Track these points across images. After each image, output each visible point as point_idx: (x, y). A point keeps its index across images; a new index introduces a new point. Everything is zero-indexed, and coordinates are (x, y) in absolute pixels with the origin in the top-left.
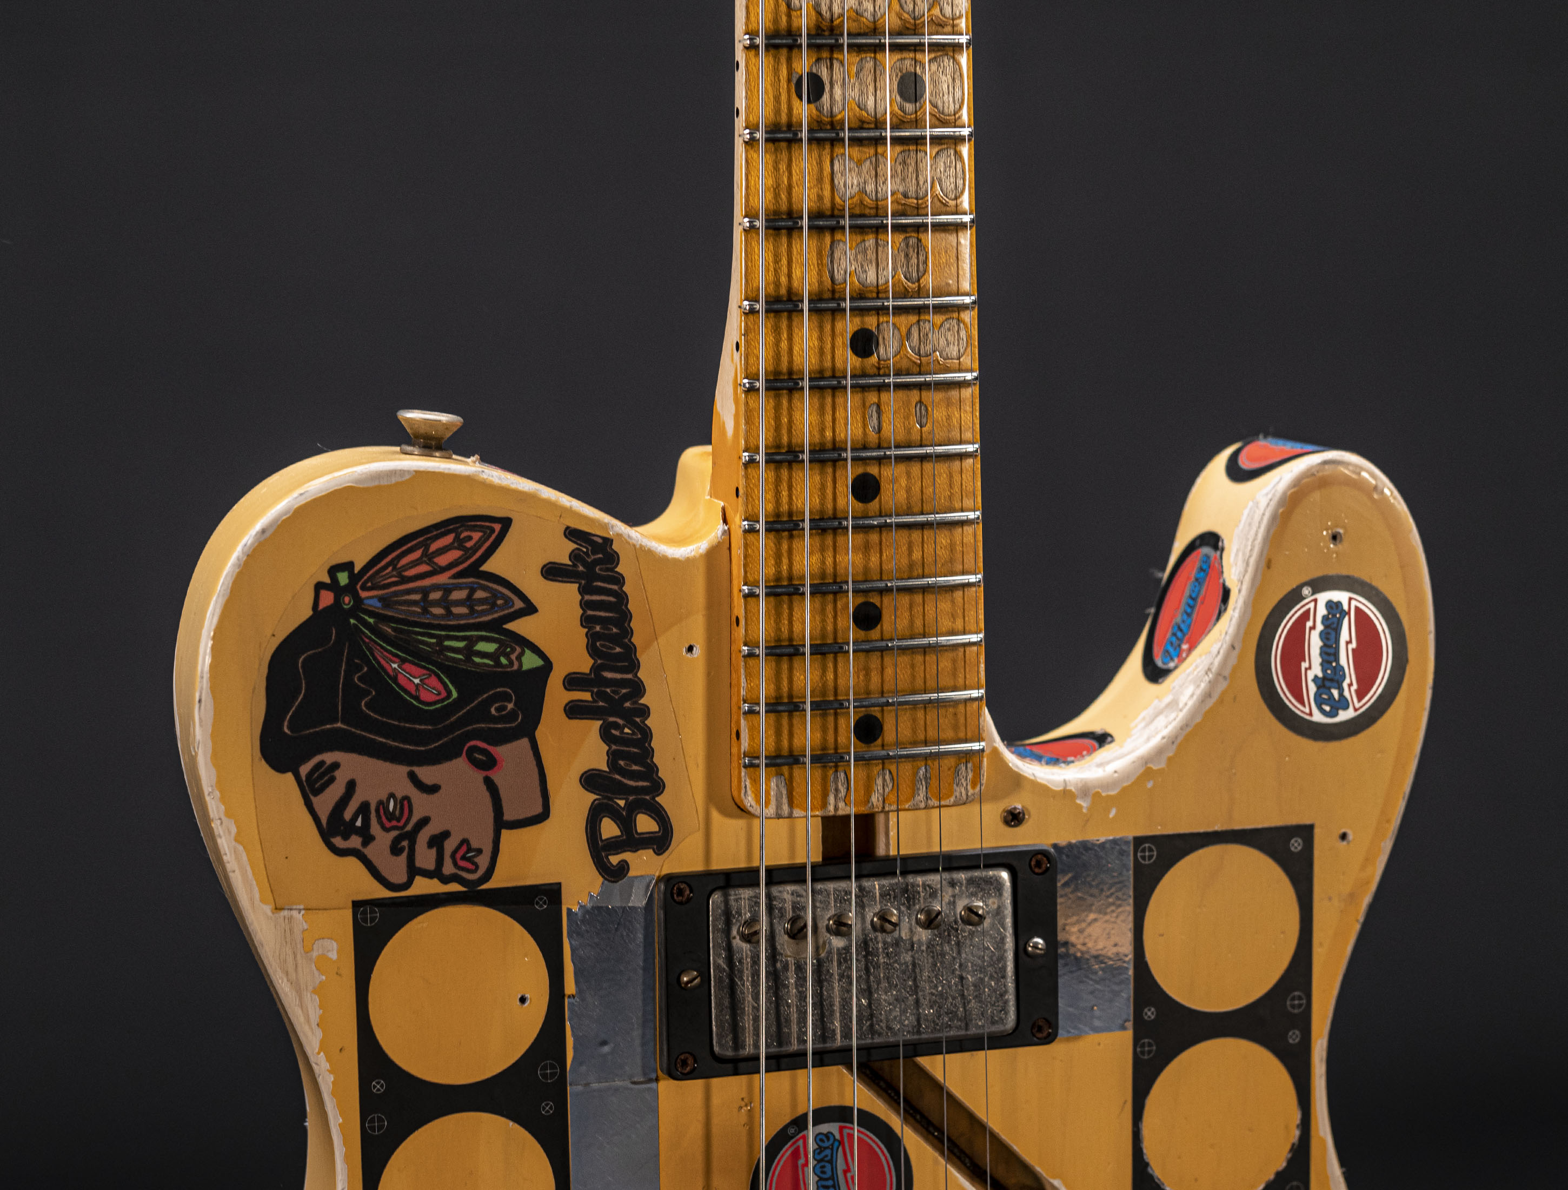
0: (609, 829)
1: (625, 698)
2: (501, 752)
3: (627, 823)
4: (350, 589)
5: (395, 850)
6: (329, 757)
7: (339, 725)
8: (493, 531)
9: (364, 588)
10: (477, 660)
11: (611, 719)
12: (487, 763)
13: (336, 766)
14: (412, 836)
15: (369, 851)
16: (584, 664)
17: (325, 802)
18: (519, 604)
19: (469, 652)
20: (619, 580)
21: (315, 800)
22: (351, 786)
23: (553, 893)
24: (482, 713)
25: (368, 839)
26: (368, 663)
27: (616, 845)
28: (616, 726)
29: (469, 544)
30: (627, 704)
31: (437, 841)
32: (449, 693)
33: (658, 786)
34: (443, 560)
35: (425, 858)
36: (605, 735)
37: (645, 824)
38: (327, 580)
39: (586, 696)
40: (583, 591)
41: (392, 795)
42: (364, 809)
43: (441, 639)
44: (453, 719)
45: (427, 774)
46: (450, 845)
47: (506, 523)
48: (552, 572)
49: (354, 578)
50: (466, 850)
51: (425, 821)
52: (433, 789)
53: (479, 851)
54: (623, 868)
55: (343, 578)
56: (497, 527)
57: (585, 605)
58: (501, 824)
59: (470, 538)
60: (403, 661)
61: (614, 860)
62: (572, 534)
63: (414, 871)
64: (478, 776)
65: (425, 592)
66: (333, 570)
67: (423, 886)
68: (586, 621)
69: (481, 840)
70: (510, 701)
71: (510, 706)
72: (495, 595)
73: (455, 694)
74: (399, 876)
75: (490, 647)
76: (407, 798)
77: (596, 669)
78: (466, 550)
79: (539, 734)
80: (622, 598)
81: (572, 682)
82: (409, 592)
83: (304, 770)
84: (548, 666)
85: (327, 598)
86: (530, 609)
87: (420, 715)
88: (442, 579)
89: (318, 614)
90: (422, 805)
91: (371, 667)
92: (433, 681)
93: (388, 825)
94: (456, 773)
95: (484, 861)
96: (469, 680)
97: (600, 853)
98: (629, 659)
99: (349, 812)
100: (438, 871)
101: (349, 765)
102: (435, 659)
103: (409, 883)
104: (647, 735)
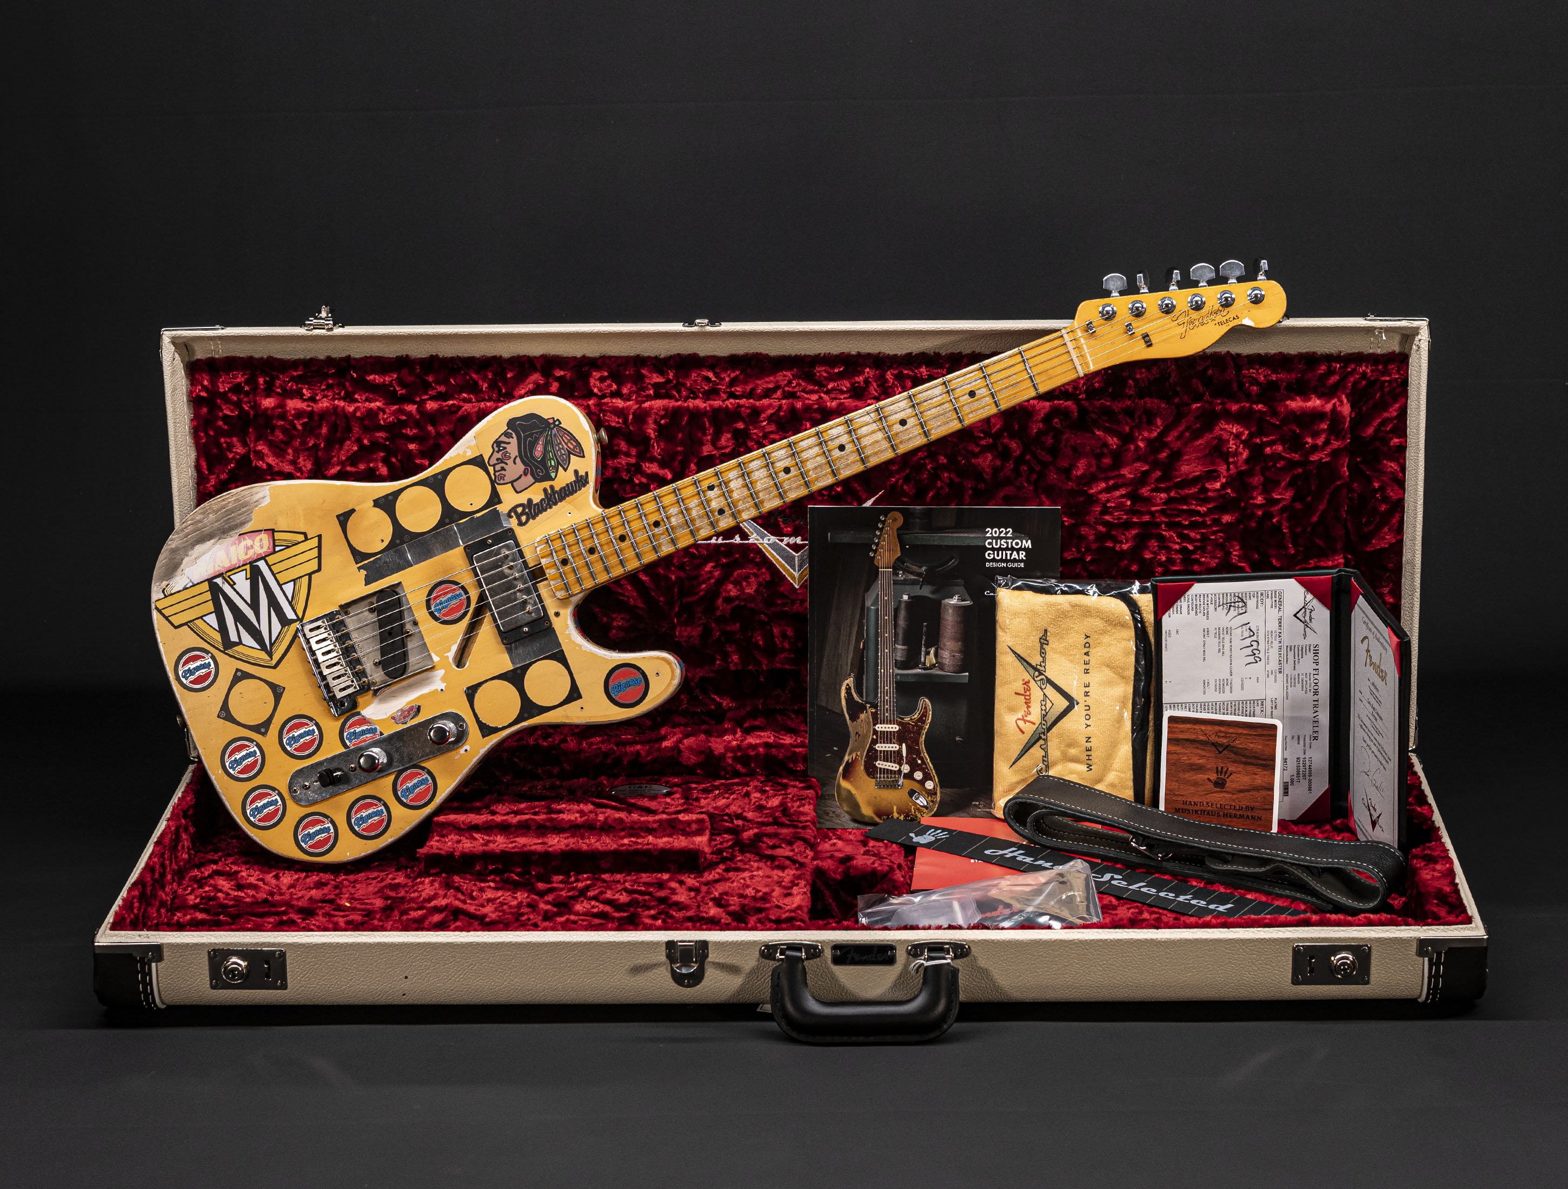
0: (520, 510)
1: (553, 502)
2: (529, 476)
3: (522, 514)
4: (555, 426)
5: (498, 459)
6: (514, 435)
7: (523, 435)
9: (557, 429)
10: (549, 462)
11: (546, 500)
12: (525, 474)
13: (513, 438)
14: (502, 462)
15: (495, 453)
16: (557, 488)
17: (503, 439)
18: (566, 467)
19: (550, 459)
20: (580, 489)
21: (503, 436)
22: (509, 443)
23: (500, 502)
24: (537, 468)
25: (498, 452)
26: (539, 436)
27: (516, 513)
28: (545, 502)
30: (551, 503)
31: (503, 469)
33: (534, 518)
34: (569, 444)
35: (498, 467)
36: (542, 500)
37: (524, 518)
39: (550, 492)
40: (574, 481)
41: (510, 454)
42: (505, 448)
43: (551, 451)
44: (533, 462)
45: (518, 460)
46: (503, 472)
47: (584, 457)
48: (576, 472)
49: (558, 425)
50: (503, 477)
51: (506, 464)
52: (515, 463)
53: (504, 480)
54: (511, 517)
55: (557, 423)
57: (571, 483)
58: (512, 482)
59: (577, 449)
60: (543, 444)
61: (513, 514)
62: (587, 473)
63: (494, 466)
64: (521, 473)
65: (560, 443)
66: (558, 420)
67: (491, 469)
68: (567, 485)
69: (507, 479)
71: (541, 474)
72: (566, 460)
73: (539, 460)
74: (491, 464)
75: (553, 464)
76: (511, 458)
77: (557, 491)
78: (574, 449)
79: (537, 484)
80: (576, 492)
81: (552, 487)
82: (559, 440)
83: (509, 431)
84: (553, 480)
85: (551, 421)
86: (565, 470)
87: (531, 453)
89: (546, 421)
90: (510, 462)
92: (541, 453)
93: (503, 455)
94: (520, 467)
95: (502, 482)
96: (543, 462)
97: (514, 509)
98: (562, 499)
99: (502, 445)
100: (495, 471)
101: (514, 441)
102: (545, 452)
103: (490, 465)
104: (545, 510)
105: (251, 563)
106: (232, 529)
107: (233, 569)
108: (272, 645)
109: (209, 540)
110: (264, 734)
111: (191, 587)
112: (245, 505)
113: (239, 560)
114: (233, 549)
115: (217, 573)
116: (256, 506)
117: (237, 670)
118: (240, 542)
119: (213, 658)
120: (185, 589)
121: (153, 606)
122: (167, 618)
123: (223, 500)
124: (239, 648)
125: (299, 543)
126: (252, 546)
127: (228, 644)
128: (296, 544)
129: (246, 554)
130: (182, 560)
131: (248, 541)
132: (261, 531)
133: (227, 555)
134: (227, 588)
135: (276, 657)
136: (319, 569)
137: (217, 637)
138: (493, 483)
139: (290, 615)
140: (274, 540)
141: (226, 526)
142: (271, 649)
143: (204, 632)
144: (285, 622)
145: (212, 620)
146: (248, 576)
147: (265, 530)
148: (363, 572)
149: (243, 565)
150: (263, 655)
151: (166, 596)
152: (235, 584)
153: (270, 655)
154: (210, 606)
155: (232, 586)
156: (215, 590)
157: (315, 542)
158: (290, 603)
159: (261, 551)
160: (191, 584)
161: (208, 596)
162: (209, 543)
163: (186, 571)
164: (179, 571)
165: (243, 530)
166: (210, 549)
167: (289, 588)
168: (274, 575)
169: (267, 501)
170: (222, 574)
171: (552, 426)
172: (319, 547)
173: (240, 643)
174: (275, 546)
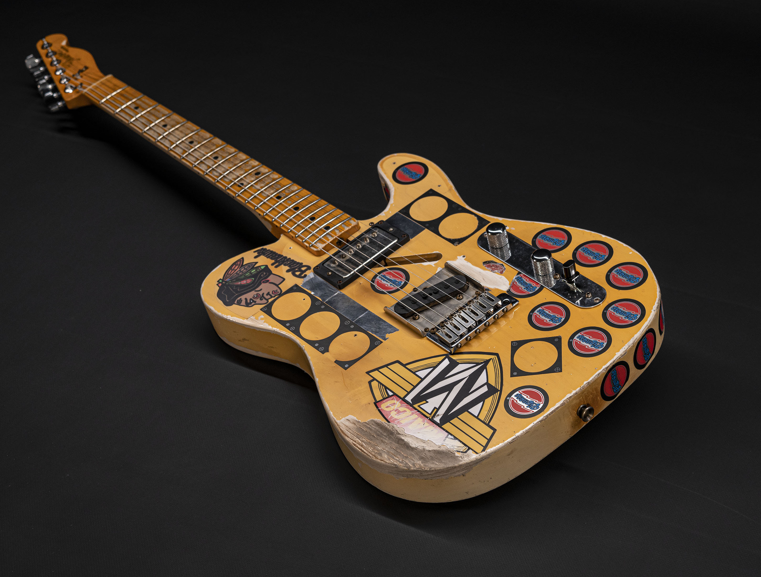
0: (298, 273)
1: (284, 260)
2: (268, 279)
3: (300, 271)
5: (261, 299)
6: (239, 299)
7: (237, 295)
8: (241, 260)
9: (225, 279)
10: (253, 273)
11: (284, 263)
12: (267, 281)
13: (241, 299)
14: (263, 297)
15: (257, 303)
16: (273, 261)
17: (243, 303)
18: (254, 264)
19: (251, 273)
20: (269, 250)
21: (241, 304)
22: (246, 299)
23: (296, 285)
24: (260, 277)
25: (255, 302)
26: (234, 286)
27: (300, 274)
28: (286, 263)
29: (239, 264)
30: (285, 260)
32: (252, 279)
33: (301, 264)
34: (236, 269)
36: (285, 265)
37: (303, 269)
38: (218, 283)
39: (277, 264)
40: (264, 255)
41: (254, 295)
42: (251, 299)
43: (245, 275)
44: (256, 281)
45: (258, 289)
46: (271, 293)
48: (256, 257)
50: (274, 292)
51: (263, 294)
52: (261, 290)
53: (277, 290)
54: (305, 275)
55: (221, 281)
56: (242, 259)
57: (266, 256)
58: (277, 285)
59: (238, 263)
60: (240, 282)
61: (303, 275)
62: (255, 252)
63: (267, 300)
64: (268, 284)
65: (237, 273)
66: (218, 281)
67: (270, 301)
68: (268, 258)
70: (264, 273)
71: (265, 273)
72: (248, 265)
73: (253, 279)
74: (265, 302)
75: (254, 270)
76: (257, 294)
77: (275, 260)
78: (238, 265)
79: (273, 273)
80: (271, 251)
81: (272, 264)
82: (234, 275)
83: (236, 302)
84: (266, 266)
85: (220, 285)
86: (256, 263)
87: (250, 285)
88: (238, 270)
90: (261, 292)
91: (235, 286)
92: (248, 280)
93: (257, 298)
94: (263, 286)
95: (279, 291)
96: (254, 276)
97: (299, 276)
98: (280, 256)
99: (249, 301)
100: (272, 297)
101: (243, 297)
102: (246, 278)
103: (268, 301)
104: (293, 260)
105: (411, 405)
106: (385, 429)
107: (423, 414)
108: (478, 364)
109: (403, 440)
110: (560, 338)
111: (451, 435)
112: (360, 430)
113: (413, 414)
114: (403, 422)
115: (431, 423)
116: (359, 422)
117: (512, 376)
118: (396, 419)
119: (510, 395)
120: (456, 438)
121: (484, 454)
122: (489, 440)
123: (362, 446)
124: (492, 382)
125: (379, 382)
126: (396, 411)
127: (492, 390)
128: (381, 384)
129: (405, 411)
130: (429, 451)
131: (393, 415)
132: (379, 411)
133: (411, 423)
134: (442, 411)
135: (487, 357)
136: (398, 362)
137: (489, 401)
138: (281, 295)
139: (446, 363)
140: (384, 399)
141: (385, 434)
142: (482, 363)
143: (489, 411)
144: (453, 364)
145: (475, 410)
146: (425, 402)
147: (377, 407)
148: (387, 336)
149: (416, 409)
150: (490, 366)
151: (469, 448)
152: (435, 408)
153: (487, 362)
154: (464, 416)
155: (438, 409)
156: (447, 418)
157: (375, 374)
158: (435, 368)
159: (398, 403)
160: (450, 436)
161: (455, 421)
162: (406, 439)
163: (440, 444)
164: (442, 449)
165: (384, 421)
166: (411, 436)
167: (422, 374)
169: (351, 417)
170: (430, 419)
171: (224, 283)
172: (377, 369)
173: (487, 384)
174: (389, 396)
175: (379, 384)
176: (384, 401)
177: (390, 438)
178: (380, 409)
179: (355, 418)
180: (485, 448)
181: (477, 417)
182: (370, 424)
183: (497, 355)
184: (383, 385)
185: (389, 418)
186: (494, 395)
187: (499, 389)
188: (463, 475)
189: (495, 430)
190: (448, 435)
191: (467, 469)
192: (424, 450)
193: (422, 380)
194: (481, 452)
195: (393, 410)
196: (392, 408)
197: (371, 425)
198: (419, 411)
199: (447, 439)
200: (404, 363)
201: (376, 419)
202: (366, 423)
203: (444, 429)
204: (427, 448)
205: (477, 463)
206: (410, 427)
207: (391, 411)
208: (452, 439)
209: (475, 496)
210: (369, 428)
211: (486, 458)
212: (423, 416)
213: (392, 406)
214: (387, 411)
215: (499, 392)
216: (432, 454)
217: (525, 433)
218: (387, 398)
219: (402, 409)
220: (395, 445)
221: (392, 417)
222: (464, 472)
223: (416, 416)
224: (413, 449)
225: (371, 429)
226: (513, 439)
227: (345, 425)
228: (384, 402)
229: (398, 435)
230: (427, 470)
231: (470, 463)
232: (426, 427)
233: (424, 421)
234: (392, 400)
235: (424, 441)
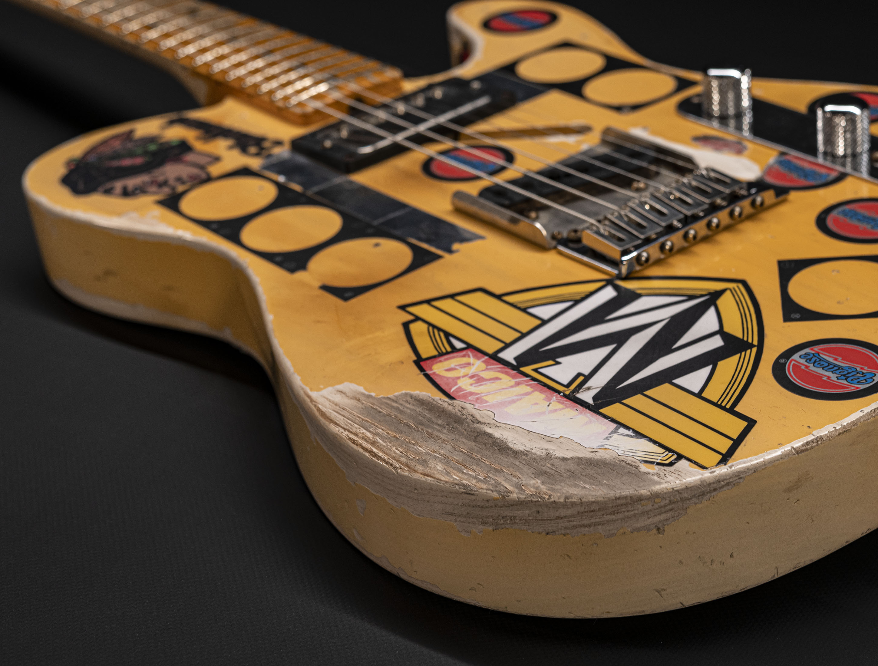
0: (252, 150)
5: (160, 187)
8: (129, 134)
9: (85, 159)
10: (152, 150)
11: (225, 136)
13: (113, 185)
15: (149, 192)
18: (157, 137)
19: (146, 150)
21: (113, 193)
22: (125, 186)
23: (245, 167)
26: (103, 167)
27: (258, 152)
29: (121, 138)
32: (147, 160)
37: (267, 146)
39: (208, 137)
41: (145, 181)
44: (155, 161)
46: (185, 179)
50: (192, 177)
51: (167, 179)
52: (163, 173)
53: (199, 174)
56: (131, 132)
58: (201, 168)
63: (174, 188)
64: (180, 165)
65: (114, 151)
72: (143, 140)
73: (149, 158)
75: (154, 147)
76: (152, 179)
79: (196, 149)
82: (107, 152)
83: (100, 190)
85: (72, 166)
86: (163, 136)
88: (119, 147)
91: (105, 167)
92: (136, 159)
93: (151, 185)
94: (169, 168)
95: (204, 175)
96: (152, 154)
97: (255, 155)
99: (130, 190)
100: (185, 183)
101: (119, 185)
105: (513, 367)
106: (441, 412)
107: (546, 386)
108: (691, 297)
109: (490, 436)
111: (627, 428)
112: (371, 411)
113: (518, 384)
114: (492, 399)
115: (569, 403)
116: (370, 396)
118: (471, 394)
119: (787, 355)
120: (639, 434)
121: (723, 470)
122: (737, 443)
123: (374, 443)
124: (735, 330)
125: (429, 324)
126: (472, 377)
127: (735, 345)
128: (434, 327)
130: (564, 459)
132: (427, 376)
133: (514, 401)
134: (599, 382)
135: (716, 286)
136: (479, 289)
137: (728, 365)
138: (209, 179)
139: (609, 293)
140: (441, 354)
141: (440, 422)
142: (702, 296)
143: (732, 383)
144: (626, 297)
145: (691, 381)
146: (551, 362)
147: (422, 369)
148: (456, 246)
150: (726, 301)
151: (680, 457)
152: (579, 375)
153: (719, 294)
154: (661, 392)
155: (588, 378)
156: (613, 395)
157: (421, 311)
158: (577, 302)
159: (478, 364)
160: (622, 430)
161: (636, 400)
162: (497, 434)
163: (595, 445)
164: (601, 455)
165: (437, 397)
166: (513, 428)
167: (545, 312)
168: (523, 335)
169: (349, 387)
170: (565, 396)
171: (81, 164)
173: (721, 332)
174: (454, 350)
175: (431, 328)
176: (442, 358)
177: (453, 430)
178: (429, 372)
179: (361, 389)
180: (725, 458)
181: (699, 395)
182: (401, 402)
183: (744, 283)
184: (439, 329)
185: (452, 391)
186: (743, 353)
187: (755, 342)
188: (658, 529)
189: (751, 423)
190: (617, 429)
191: (671, 510)
192: (549, 456)
193: (544, 322)
194: (716, 466)
195: (463, 377)
196: (462, 372)
197: (404, 403)
198: (534, 379)
199: (615, 436)
200: (498, 292)
201: (416, 393)
202: (389, 399)
203: (605, 417)
204: (559, 453)
205: (703, 494)
206: (511, 409)
207: (459, 378)
208: (628, 435)
209: (679, 607)
210: (397, 409)
211: (728, 484)
212: (545, 389)
213: (461, 368)
214: (448, 378)
215: (754, 350)
216: (573, 467)
217: (841, 431)
218: (447, 353)
219: (486, 375)
220: (465, 445)
221: (460, 389)
222: (662, 517)
223: (529, 389)
224: (516, 454)
225: (401, 412)
226: (808, 443)
227: (333, 402)
228: (441, 361)
229: (476, 425)
230: (556, 499)
231: (683, 490)
232: (555, 411)
233: (549, 399)
234: (464, 356)
235: (549, 439)
